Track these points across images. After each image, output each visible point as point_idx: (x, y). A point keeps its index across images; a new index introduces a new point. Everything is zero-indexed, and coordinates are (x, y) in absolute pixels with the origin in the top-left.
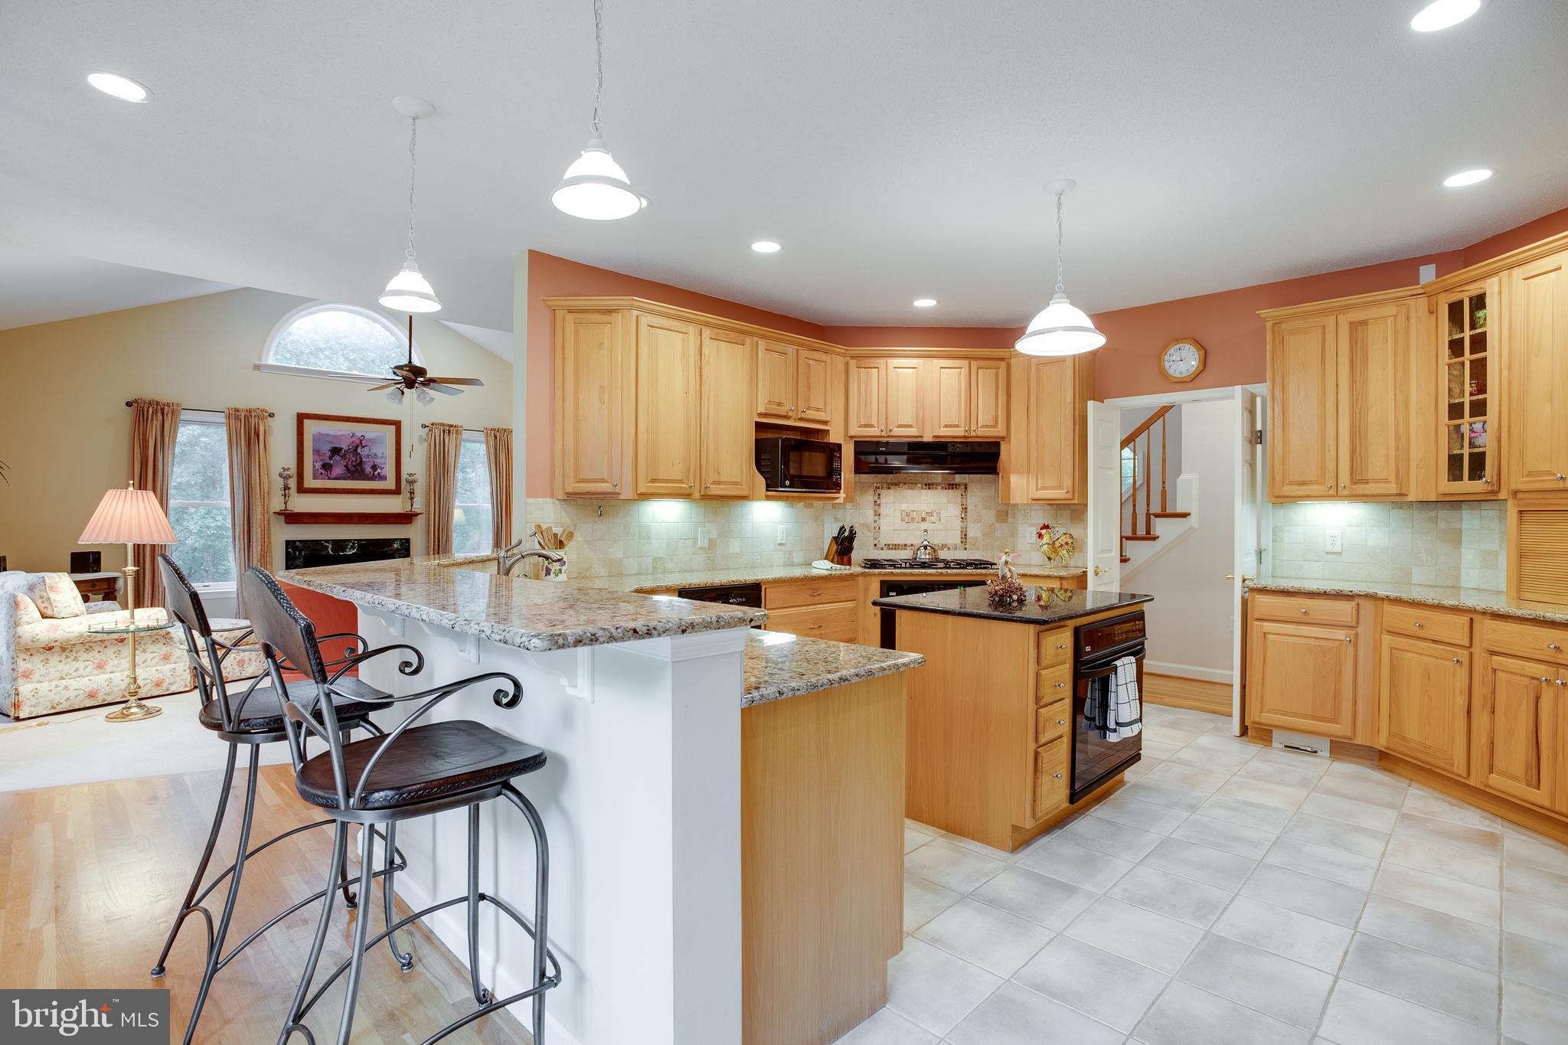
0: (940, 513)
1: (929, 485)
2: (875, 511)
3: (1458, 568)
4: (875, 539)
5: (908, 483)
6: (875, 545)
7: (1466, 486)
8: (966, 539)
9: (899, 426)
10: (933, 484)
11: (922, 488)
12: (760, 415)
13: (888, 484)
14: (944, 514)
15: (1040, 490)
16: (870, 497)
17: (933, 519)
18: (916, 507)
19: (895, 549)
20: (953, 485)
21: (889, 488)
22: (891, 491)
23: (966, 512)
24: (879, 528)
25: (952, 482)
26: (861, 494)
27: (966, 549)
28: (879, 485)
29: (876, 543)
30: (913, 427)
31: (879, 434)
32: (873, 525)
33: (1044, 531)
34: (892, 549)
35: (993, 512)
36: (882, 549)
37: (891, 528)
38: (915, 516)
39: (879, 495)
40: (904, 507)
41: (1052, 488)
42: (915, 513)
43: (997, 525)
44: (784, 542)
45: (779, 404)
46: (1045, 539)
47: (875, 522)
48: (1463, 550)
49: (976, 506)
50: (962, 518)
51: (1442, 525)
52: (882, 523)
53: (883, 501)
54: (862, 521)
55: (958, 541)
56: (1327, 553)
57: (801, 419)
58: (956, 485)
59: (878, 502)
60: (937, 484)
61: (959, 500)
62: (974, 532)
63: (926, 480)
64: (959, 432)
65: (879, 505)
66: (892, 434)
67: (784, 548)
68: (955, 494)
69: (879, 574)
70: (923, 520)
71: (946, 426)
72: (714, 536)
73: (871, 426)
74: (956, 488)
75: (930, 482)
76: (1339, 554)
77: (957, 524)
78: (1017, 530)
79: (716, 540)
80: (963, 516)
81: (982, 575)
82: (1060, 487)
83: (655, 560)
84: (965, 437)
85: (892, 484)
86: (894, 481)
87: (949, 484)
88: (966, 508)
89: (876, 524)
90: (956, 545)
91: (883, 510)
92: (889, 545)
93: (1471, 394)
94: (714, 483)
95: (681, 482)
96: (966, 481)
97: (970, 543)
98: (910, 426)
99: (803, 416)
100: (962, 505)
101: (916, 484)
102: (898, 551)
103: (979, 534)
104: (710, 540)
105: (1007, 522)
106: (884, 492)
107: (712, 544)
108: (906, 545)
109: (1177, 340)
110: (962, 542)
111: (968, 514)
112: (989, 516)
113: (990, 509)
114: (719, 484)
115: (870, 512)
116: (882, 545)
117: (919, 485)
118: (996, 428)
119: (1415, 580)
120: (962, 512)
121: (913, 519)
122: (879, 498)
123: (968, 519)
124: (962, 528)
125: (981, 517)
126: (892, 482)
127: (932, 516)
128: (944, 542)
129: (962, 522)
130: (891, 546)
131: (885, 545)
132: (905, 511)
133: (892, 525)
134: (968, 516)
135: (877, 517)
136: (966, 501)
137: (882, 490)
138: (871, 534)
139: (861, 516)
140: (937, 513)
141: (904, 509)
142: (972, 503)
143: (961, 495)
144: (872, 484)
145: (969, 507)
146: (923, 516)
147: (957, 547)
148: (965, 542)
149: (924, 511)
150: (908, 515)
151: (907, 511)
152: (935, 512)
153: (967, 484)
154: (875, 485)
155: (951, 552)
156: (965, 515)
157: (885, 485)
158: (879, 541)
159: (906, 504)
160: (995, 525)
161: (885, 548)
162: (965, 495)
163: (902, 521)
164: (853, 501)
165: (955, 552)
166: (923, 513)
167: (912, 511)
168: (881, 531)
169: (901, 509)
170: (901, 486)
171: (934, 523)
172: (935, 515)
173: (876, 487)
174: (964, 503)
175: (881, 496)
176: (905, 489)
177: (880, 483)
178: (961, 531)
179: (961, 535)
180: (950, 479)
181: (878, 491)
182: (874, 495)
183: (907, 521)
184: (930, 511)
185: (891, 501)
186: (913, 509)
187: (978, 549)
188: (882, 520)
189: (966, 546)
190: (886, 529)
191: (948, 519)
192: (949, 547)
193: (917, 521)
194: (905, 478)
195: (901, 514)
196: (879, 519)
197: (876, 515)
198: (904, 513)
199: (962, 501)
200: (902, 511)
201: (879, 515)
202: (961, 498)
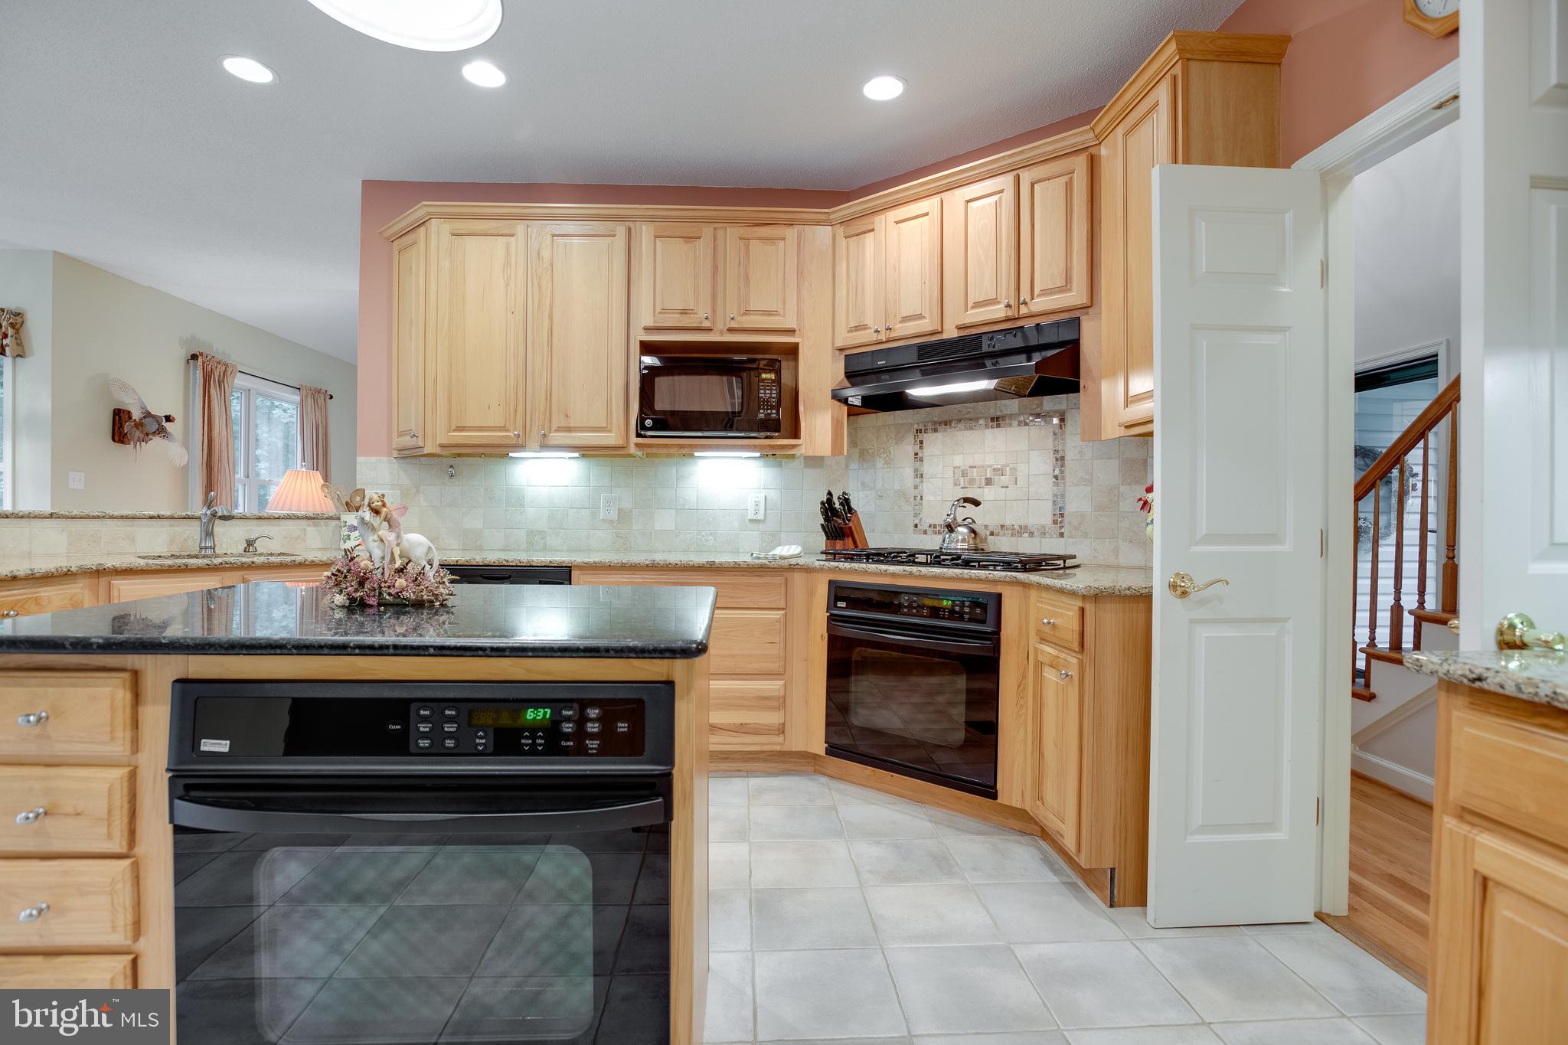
0: (1015, 469)
1: (998, 419)
2: (916, 470)
4: (916, 515)
5: (965, 419)
6: (916, 526)
8: (1062, 515)
9: (905, 319)
10: (1004, 417)
11: (987, 426)
12: (646, 329)
13: (935, 423)
14: (1022, 469)
16: (908, 447)
17: (1005, 480)
18: (976, 459)
20: (1038, 415)
21: (935, 430)
22: (939, 435)
23: (1063, 465)
24: (921, 498)
25: (1038, 411)
26: (896, 443)
27: (1062, 535)
28: (921, 427)
29: (917, 522)
30: (924, 318)
31: (874, 337)
32: (913, 492)
35: (1115, 463)
36: (925, 532)
37: (939, 498)
38: (974, 475)
39: (921, 442)
40: (958, 460)
42: (974, 469)
43: (1123, 489)
44: (761, 516)
45: (684, 312)
47: (916, 487)
49: (1081, 453)
50: (1056, 477)
52: (925, 490)
53: (927, 452)
54: (897, 487)
55: (1048, 520)
57: (731, 330)
58: (1043, 415)
59: (920, 455)
60: (1011, 416)
61: (1049, 443)
62: (1078, 503)
63: (992, 413)
64: (998, 312)
65: (921, 460)
66: (893, 335)
67: (761, 527)
68: (1044, 432)
69: (830, 569)
70: (989, 482)
72: (627, 504)
73: (864, 327)
74: (1046, 421)
75: (999, 414)
77: (1045, 488)
79: (631, 511)
80: (1057, 472)
83: (531, 533)
84: (1008, 320)
85: (940, 423)
86: (946, 417)
87: (1032, 416)
88: (1063, 458)
89: (916, 492)
90: (1043, 527)
91: (927, 468)
92: (935, 526)
94: (559, 429)
95: (503, 429)
96: (1063, 407)
97: (1070, 523)
98: (920, 317)
99: (734, 325)
100: (1056, 452)
101: (976, 419)
102: (947, 537)
103: (1086, 507)
104: (620, 510)
105: (1145, 482)
106: (928, 438)
107: (624, 516)
110: (1055, 522)
111: (1067, 469)
112: (1108, 471)
113: (1110, 458)
114: (570, 431)
115: (908, 472)
116: (924, 526)
117: (982, 422)
118: (1070, 290)
120: (1055, 466)
121: (972, 481)
122: (921, 448)
123: (1068, 479)
124: (1055, 495)
125: (1092, 474)
126: (940, 420)
127: (1002, 475)
128: (1023, 522)
129: (1056, 484)
130: (938, 528)
131: (930, 526)
132: (959, 467)
133: (940, 493)
134: (1067, 474)
135: (918, 480)
136: (1064, 444)
137: (925, 435)
138: (910, 508)
139: (896, 478)
140: (1011, 469)
141: (958, 465)
142: (1075, 447)
143: (1055, 434)
144: (912, 425)
145: (1069, 456)
146: (988, 476)
147: (1045, 533)
148: (1061, 522)
149: (990, 466)
150: (964, 474)
151: (963, 468)
152: (1008, 469)
153: (1064, 413)
154: (916, 426)
155: (1036, 540)
156: (1062, 472)
157: (930, 426)
158: (921, 519)
159: (962, 456)
160: (1119, 488)
161: (930, 531)
162: (1063, 433)
163: (956, 485)
164: (885, 455)
165: (1043, 539)
166: (988, 470)
167: (971, 467)
168: (924, 503)
169: (955, 465)
170: (953, 425)
171: (1007, 487)
172: (1008, 473)
173: (917, 430)
174: (1060, 448)
175: (924, 445)
176: (960, 429)
177: (922, 423)
178: (1054, 502)
179: (1054, 510)
180: (1034, 407)
181: (921, 436)
182: (911, 447)
183: (962, 485)
184: (999, 466)
185: (940, 453)
186: (972, 465)
187: (1085, 535)
188: (925, 484)
189: (1062, 531)
190: (932, 498)
191: (1030, 479)
192: (1032, 534)
193: (977, 484)
194: (960, 411)
195: (954, 474)
196: (922, 482)
197: (916, 476)
198: (958, 473)
199: (1055, 446)
200: (954, 468)
201: (922, 476)
202: (1055, 440)
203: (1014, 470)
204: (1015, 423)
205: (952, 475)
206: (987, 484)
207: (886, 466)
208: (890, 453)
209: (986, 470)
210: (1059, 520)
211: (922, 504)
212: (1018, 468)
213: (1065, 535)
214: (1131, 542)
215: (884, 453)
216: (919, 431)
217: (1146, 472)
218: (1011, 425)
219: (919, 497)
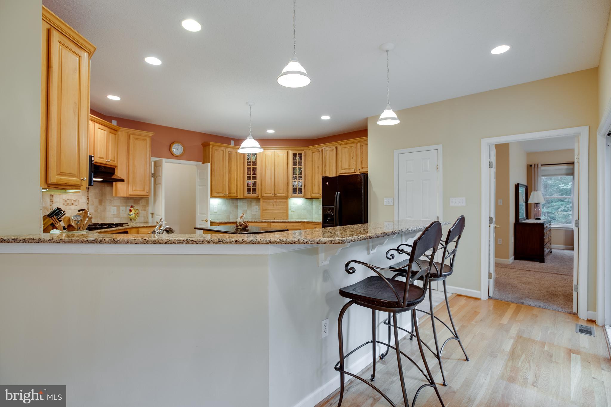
2: (51, 199)
3: (237, 214)
7: (252, 195)
14: (80, 200)
15: (134, 191)
17: (76, 203)
18: (69, 197)
23: (89, 200)
32: (50, 207)
33: (132, 209)
38: (69, 202)
40: (64, 197)
41: (140, 190)
42: (69, 200)
43: (99, 206)
46: (132, 212)
47: (51, 205)
48: (238, 210)
49: (92, 197)
50: (87, 203)
51: (235, 204)
54: (44, 205)
56: (214, 212)
61: (86, 194)
64: (103, 161)
65: (53, 196)
70: (72, 204)
71: (100, 158)
76: (216, 212)
77: (85, 206)
78: (106, 208)
80: (88, 202)
81: (124, 229)
82: (143, 190)
84: (105, 164)
91: (54, 199)
93: (253, 175)
100: (87, 196)
103: (93, 211)
109: (177, 142)
112: (96, 201)
113: (97, 199)
115: (48, 200)
118: (114, 162)
119: (231, 218)
120: (87, 200)
121: (68, 204)
123: (90, 203)
124: (87, 208)
129: (87, 205)
134: (89, 203)
135: (52, 203)
136: (89, 195)
143: (87, 192)
145: (90, 198)
146: (72, 202)
149: (73, 199)
150: (66, 201)
151: (66, 199)
152: (77, 200)
162: (89, 192)
163: (63, 205)
167: (68, 199)
174: (88, 196)
184: (75, 199)
188: (54, 204)
191: (82, 204)
193: (70, 205)
197: (51, 202)
198: (64, 200)
199: (87, 195)
200: (63, 199)
201: (53, 202)
202: (87, 193)
205: (63, 202)
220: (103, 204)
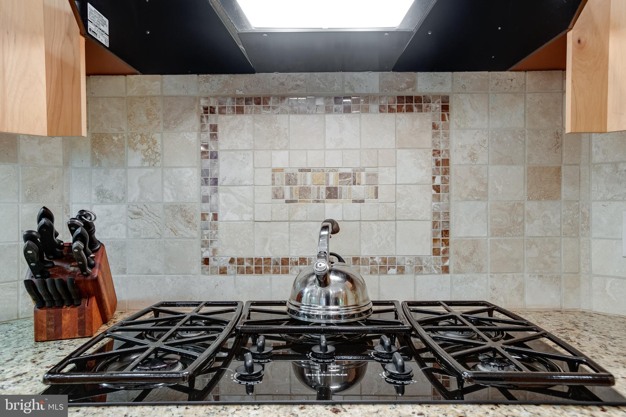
0: (375, 175)
1: (346, 100)
2: (205, 173)
4: (205, 244)
6: (206, 261)
8: (446, 242)
11: (328, 110)
13: (239, 99)
14: (386, 176)
16: (190, 136)
17: (359, 191)
18: (310, 158)
19: (258, 271)
20: (410, 99)
21: (240, 111)
22: (246, 119)
23: (446, 172)
24: (215, 217)
25: (409, 92)
26: (166, 128)
27: (446, 270)
28: (213, 103)
29: (207, 254)
32: (199, 208)
34: (249, 271)
35: (519, 171)
36: (223, 271)
37: (247, 217)
38: (309, 183)
39: (214, 128)
40: (280, 160)
42: (309, 174)
43: (531, 206)
47: (205, 199)
49: (472, 155)
50: (437, 188)
52: (222, 204)
53: (224, 144)
54: (169, 199)
55: (425, 250)
58: (418, 99)
59: (212, 148)
60: (369, 98)
61: (427, 139)
62: (469, 225)
65: (214, 156)
68: (417, 123)
70: (333, 193)
74: (420, 108)
75: (347, 92)
77: (421, 204)
80: (438, 181)
85: (248, 101)
86: (255, 92)
87: (400, 99)
88: (446, 162)
89: (206, 207)
90: (419, 259)
91: (225, 170)
92: (241, 261)
96: (445, 90)
97: (457, 253)
100: (436, 152)
102: (265, 278)
103: (479, 230)
105: (559, 197)
106: (227, 122)
108: (285, 261)
110: (436, 252)
111: (453, 177)
113: (512, 163)
115: (190, 175)
116: (223, 261)
121: (304, 192)
122: (214, 137)
123: (453, 192)
124: (436, 214)
125: (487, 185)
126: (248, 94)
127: (354, 183)
128: (388, 253)
129: (437, 198)
130: (246, 264)
131: (232, 261)
132: (282, 170)
133: (250, 209)
134: (452, 184)
135: (208, 189)
136: (447, 142)
137: (222, 118)
138: (195, 234)
139: (166, 183)
140: (368, 175)
141: (280, 166)
142: (462, 147)
143: (434, 127)
144: (196, 99)
145: (455, 160)
146: (332, 184)
147: (421, 268)
148: (445, 252)
149: (334, 170)
150: (290, 180)
151: (289, 171)
152: (363, 174)
153: (448, 97)
154: (203, 102)
155: (408, 278)
156: (445, 181)
157: (229, 103)
158: (214, 251)
159: (287, 152)
160: (523, 205)
161: (231, 269)
162: (447, 127)
163: (276, 197)
164: (145, 147)
165: (418, 277)
166: (332, 176)
167: (301, 170)
168: (220, 224)
169: (274, 166)
170: (271, 104)
171: (362, 201)
172: (363, 180)
173: (206, 109)
174: (442, 147)
175: (220, 132)
176: (283, 112)
177: (215, 97)
178: (434, 223)
179: (435, 234)
180: (403, 86)
181: (213, 119)
182: (195, 134)
183: (288, 197)
184: (349, 171)
185: (246, 146)
186: (304, 166)
187: (479, 269)
188: (221, 195)
189: (447, 264)
190: (235, 217)
191: (398, 191)
192: (401, 270)
193: (313, 195)
194: (282, 84)
195: (273, 180)
196: (216, 191)
197: (205, 182)
198: (281, 178)
199: (434, 144)
200: (274, 170)
201: (215, 182)
202: (435, 135)
203: (373, 177)
204: (374, 107)
205: (270, 181)
206: (329, 197)
207: (147, 164)
208: (155, 143)
209: (327, 175)
210: (442, 249)
211: (215, 227)
212: (380, 174)
213: (451, 269)
214: (541, 276)
215: (142, 142)
216: (209, 110)
217: (560, 184)
218: (366, 110)
219: (211, 215)
220: (566, 191)
